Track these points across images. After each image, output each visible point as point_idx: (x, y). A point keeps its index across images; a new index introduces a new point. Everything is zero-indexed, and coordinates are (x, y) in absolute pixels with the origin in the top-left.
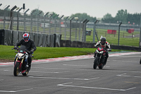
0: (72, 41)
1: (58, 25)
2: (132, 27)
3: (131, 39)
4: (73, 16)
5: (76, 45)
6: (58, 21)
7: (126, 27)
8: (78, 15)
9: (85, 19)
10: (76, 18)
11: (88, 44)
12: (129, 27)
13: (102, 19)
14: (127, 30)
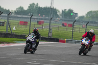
2: (42, 19)
12: (40, 19)
13: (15, 12)
14: (38, 21)
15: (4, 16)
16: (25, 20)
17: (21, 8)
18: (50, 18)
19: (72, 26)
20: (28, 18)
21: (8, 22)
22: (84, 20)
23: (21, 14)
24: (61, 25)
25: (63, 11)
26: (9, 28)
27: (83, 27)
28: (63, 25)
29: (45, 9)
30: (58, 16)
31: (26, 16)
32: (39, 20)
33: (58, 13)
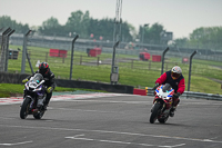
3: (95, 67)
12: (93, 44)
13: (40, 29)
14: (88, 50)
15: (17, 38)
16: (61, 47)
17: (53, 21)
18: (114, 42)
19: (161, 59)
20: (68, 42)
21: (25, 50)
22: (185, 47)
23: (52, 35)
24: (138, 58)
25: (141, 28)
26: (27, 64)
27: (183, 62)
28: (142, 57)
29: (105, 23)
30: (130, 38)
31: (64, 39)
32: (90, 47)
33: (131, 33)
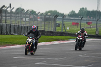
0: (46, 31)
1: (35, 19)
2: (90, 20)
3: (90, 29)
4: (47, 13)
5: (49, 34)
6: (36, 16)
7: (86, 20)
8: (50, 12)
9: (56, 15)
10: (49, 14)
11: (58, 33)
17: (73, 12)
18: (97, 19)
26: (64, 29)
